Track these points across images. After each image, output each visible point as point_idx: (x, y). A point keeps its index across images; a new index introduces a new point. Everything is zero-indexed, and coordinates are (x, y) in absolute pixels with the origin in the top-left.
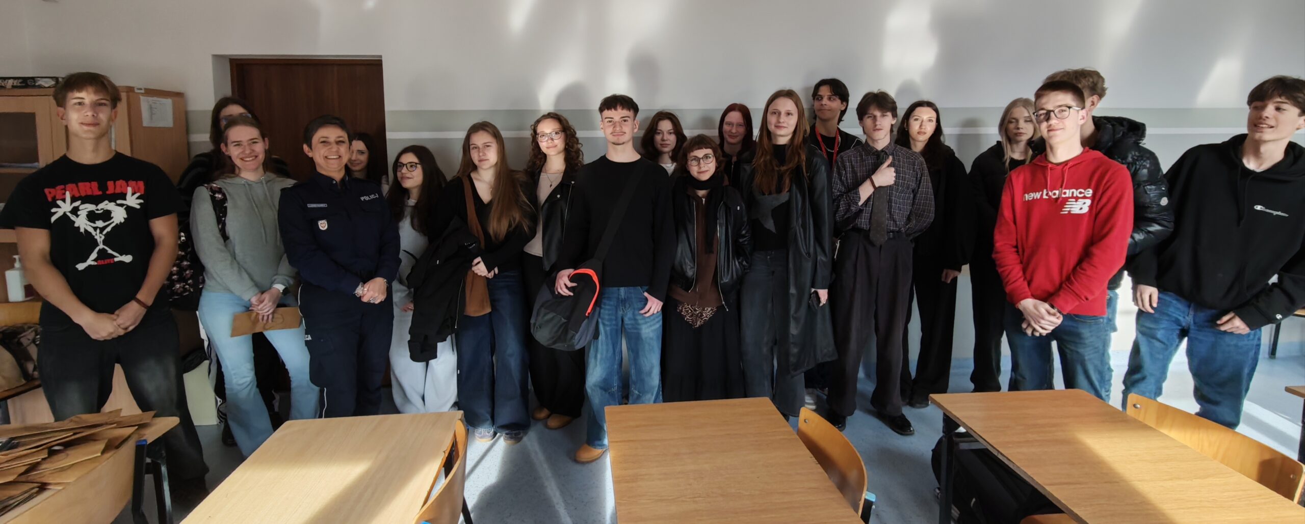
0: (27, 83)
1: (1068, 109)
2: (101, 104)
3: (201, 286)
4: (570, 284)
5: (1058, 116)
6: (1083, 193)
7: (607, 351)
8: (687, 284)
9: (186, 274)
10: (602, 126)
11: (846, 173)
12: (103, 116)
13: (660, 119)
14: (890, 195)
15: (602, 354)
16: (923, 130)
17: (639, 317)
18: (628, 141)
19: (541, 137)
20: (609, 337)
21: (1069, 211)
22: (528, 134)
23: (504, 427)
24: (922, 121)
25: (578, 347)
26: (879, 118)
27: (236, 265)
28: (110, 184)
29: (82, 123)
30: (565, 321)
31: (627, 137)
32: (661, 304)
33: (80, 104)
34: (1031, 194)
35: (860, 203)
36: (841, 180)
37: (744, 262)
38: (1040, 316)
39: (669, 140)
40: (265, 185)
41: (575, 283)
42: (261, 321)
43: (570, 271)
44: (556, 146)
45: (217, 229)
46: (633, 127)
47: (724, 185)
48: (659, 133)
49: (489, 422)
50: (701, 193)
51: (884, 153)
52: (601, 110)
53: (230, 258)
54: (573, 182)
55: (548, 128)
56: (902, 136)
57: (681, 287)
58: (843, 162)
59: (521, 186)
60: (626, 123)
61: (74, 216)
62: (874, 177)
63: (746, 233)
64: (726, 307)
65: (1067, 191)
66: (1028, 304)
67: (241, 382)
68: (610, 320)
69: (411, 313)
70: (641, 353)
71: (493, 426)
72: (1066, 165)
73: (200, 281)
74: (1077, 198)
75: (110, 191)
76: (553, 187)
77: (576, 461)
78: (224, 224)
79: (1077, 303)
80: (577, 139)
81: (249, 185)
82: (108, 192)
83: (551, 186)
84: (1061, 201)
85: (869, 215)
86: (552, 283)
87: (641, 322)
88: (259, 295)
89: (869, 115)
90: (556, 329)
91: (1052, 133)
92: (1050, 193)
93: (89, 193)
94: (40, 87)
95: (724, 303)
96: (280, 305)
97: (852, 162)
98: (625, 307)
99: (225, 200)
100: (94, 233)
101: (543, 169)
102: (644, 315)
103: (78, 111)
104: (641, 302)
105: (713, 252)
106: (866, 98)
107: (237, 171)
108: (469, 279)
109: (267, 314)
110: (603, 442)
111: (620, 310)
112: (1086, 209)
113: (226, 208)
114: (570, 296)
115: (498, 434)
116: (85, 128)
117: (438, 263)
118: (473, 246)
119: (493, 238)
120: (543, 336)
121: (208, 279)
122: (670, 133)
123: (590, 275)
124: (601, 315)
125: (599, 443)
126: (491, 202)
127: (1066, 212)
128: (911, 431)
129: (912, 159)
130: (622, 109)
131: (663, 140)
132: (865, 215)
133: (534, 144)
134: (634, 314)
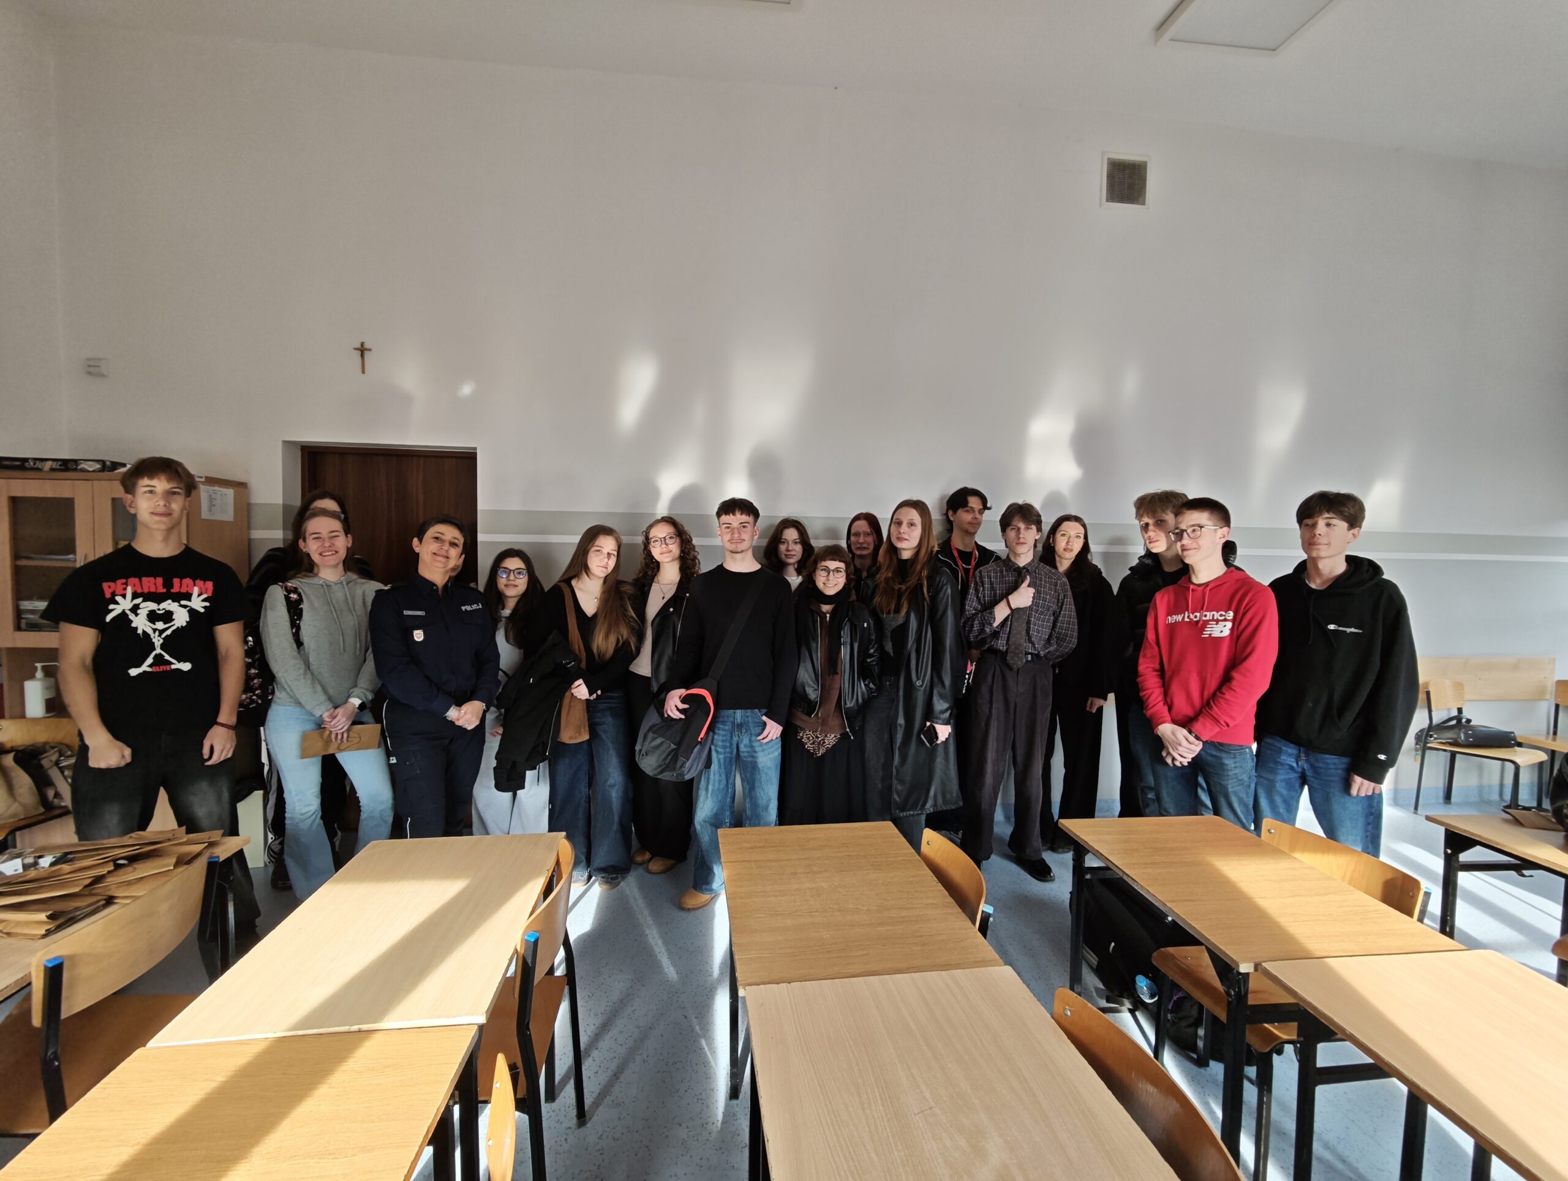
0: (67, 466)
1: (1199, 528)
2: (174, 493)
3: (270, 698)
4: (682, 706)
5: (1192, 535)
6: (1225, 616)
7: (720, 781)
8: (810, 707)
9: (254, 684)
10: (719, 533)
11: (984, 590)
12: (176, 506)
13: (785, 528)
14: (1029, 616)
15: (714, 785)
16: (1069, 547)
17: (755, 744)
18: (749, 549)
19: (654, 542)
20: (723, 767)
21: (1210, 634)
22: (640, 539)
23: (602, 870)
24: (1069, 537)
25: (687, 777)
26: (1022, 531)
27: (309, 675)
28: (176, 581)
29: (152, 513)
30: (675, 747)
31: (745, 545)
32: (781, 728)
33: (151, 492)
34: (1174, 616)
35: (995, 624)
36: (978, 597)
37: (871, 684)
38: (1178, 742)
39: (795, 550)
40: (345, 586)
41: (687, 704)
42: (334, 740)
43: (682, 692)
44: (671, 551)
45: (290, 632)
46: (753, 534)
47: (851, 599)
48: (784, 542)
49: (584, 863)
50: (826, 608)
51: (1025, 570)
52: (719, 515)
53: (303, 667)
54: (688, 595)
55: (661, 532)
56: (1047, 554)
57: (802, 712)
58: (981, 577)
59: (629, 599)
60: (744, 529)
61: (134, 615)
62: (1010, 598)
63: (874, 652)
64: (850, 734)
65: (1208, 613)
66: (1166, 729)
67: (304, 811)
68: (724, 747)
69: (499, 738)
70: (757, 784)
71: (587, 869)
72: (1207, 586)
73: (270, 691)
74: (1217, 621)
75: (175, 590)
76: (665, 600)
77: (681, 908)
78: (298, 628)
79: (1217, 729)
80: (694, 547)
81: (327, 585)
82: (172, 591)
83: (663, 598)
84: (1202, 624)
85: (1006, 636)
86: (661, 706)
87: (757, 749)
88: (332, 710)
89: (1013, 527)
90: (663, 756)
91: (1185, 553)
92: (1192, 616)
93: (153, 590)
94: (84, 470)
95: (848, 730)
96: (354, 723)
97: (990, 578)
98: (741, 733)
99: (300, 600)
100: (152, 636)
101: (656, 579)
102: (761, 741)
103: (149, 499)
104: (759, 726)
105: (837, 674)
106: (1012, 508)
107: (316, 570)
108: (566, 701)
109: (342, 731)
110: (711, 886)
111: (735, 736)
112: (1226, 632)
113: (301, 609)
114: (680, 719)
115: (593, 878)
116: (157, 518)
117: (531, 682)
118: (571, 665)
119: (596, 656)
120: (649, 764)
121: (278, 690)
122: (796, 543)
123: (703, 696)
124: (714, 741)
125: (708, 887)
126: (595, 616)
127: (1207, 636)
128: (1051, 877)
129: (1055, 579)
130: (741, 514)
131: (788, 550)
132: (1004, 636)
133: (645, 552)
134: (750, 741)
